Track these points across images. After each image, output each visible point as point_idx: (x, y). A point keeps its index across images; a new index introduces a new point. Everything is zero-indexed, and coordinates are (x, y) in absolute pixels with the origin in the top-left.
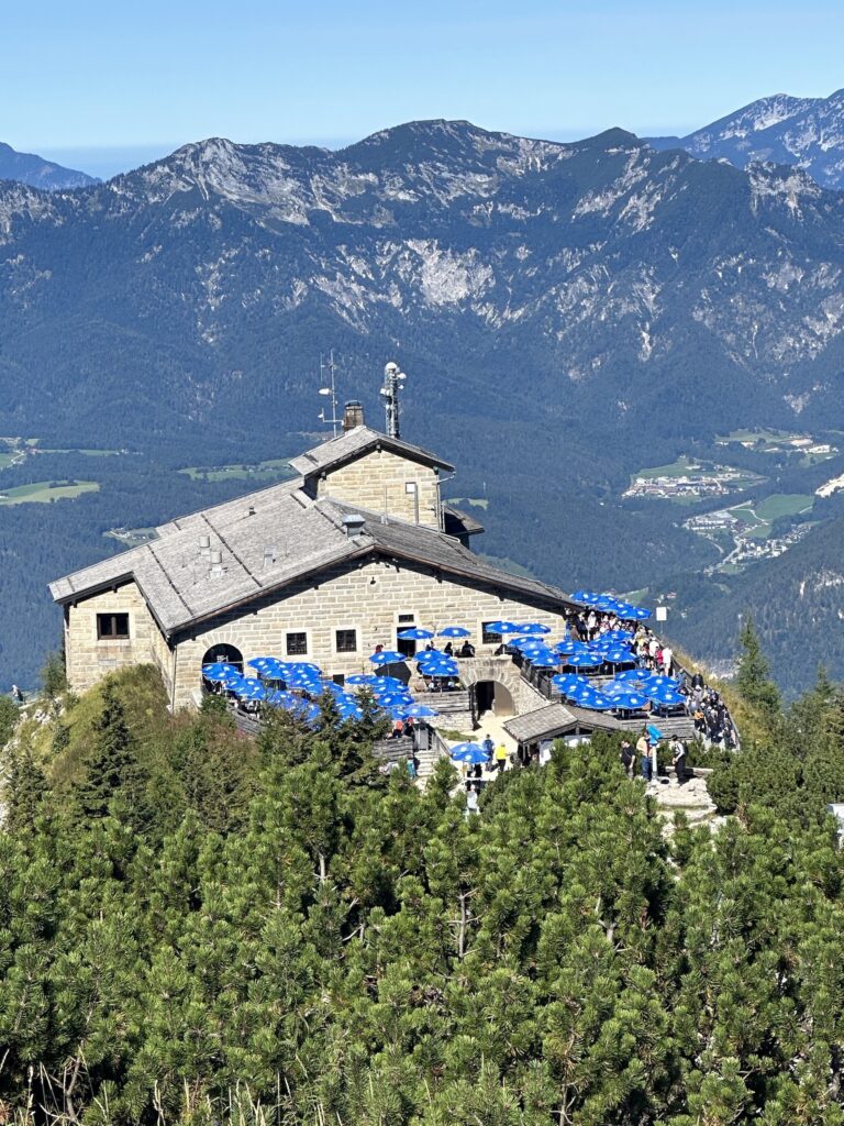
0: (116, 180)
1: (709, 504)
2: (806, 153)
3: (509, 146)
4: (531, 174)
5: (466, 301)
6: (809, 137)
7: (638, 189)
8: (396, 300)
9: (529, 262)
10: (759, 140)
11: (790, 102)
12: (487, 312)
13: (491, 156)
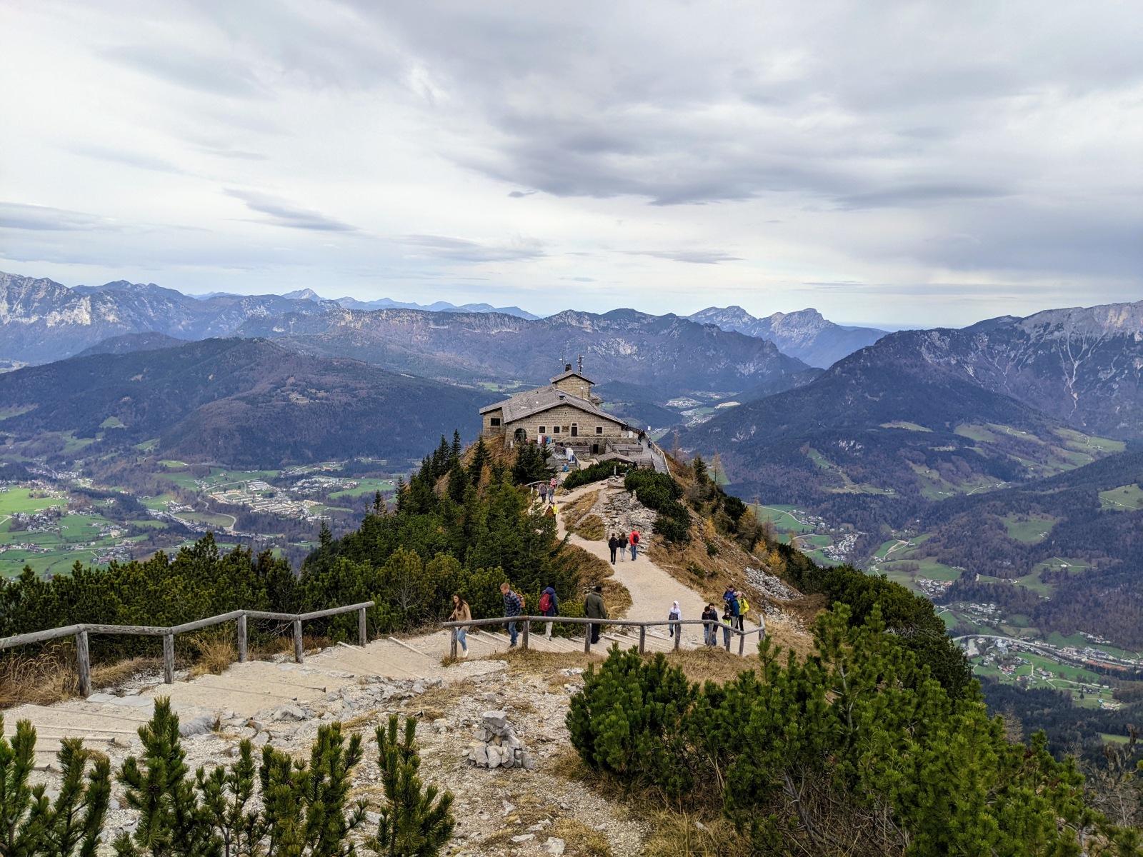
0: (546, 318)
1: (687, 409)
2: (719, 322)
3: (644, 316)
4: (649, 324)
5: (630, 355)
6: (720, 318)
7: (676, 329)
8: (613, 353)
9: (647, 346)
10: (707, 318)
11: (716, 309)
12: (635, 357)
13: (639, 318)
